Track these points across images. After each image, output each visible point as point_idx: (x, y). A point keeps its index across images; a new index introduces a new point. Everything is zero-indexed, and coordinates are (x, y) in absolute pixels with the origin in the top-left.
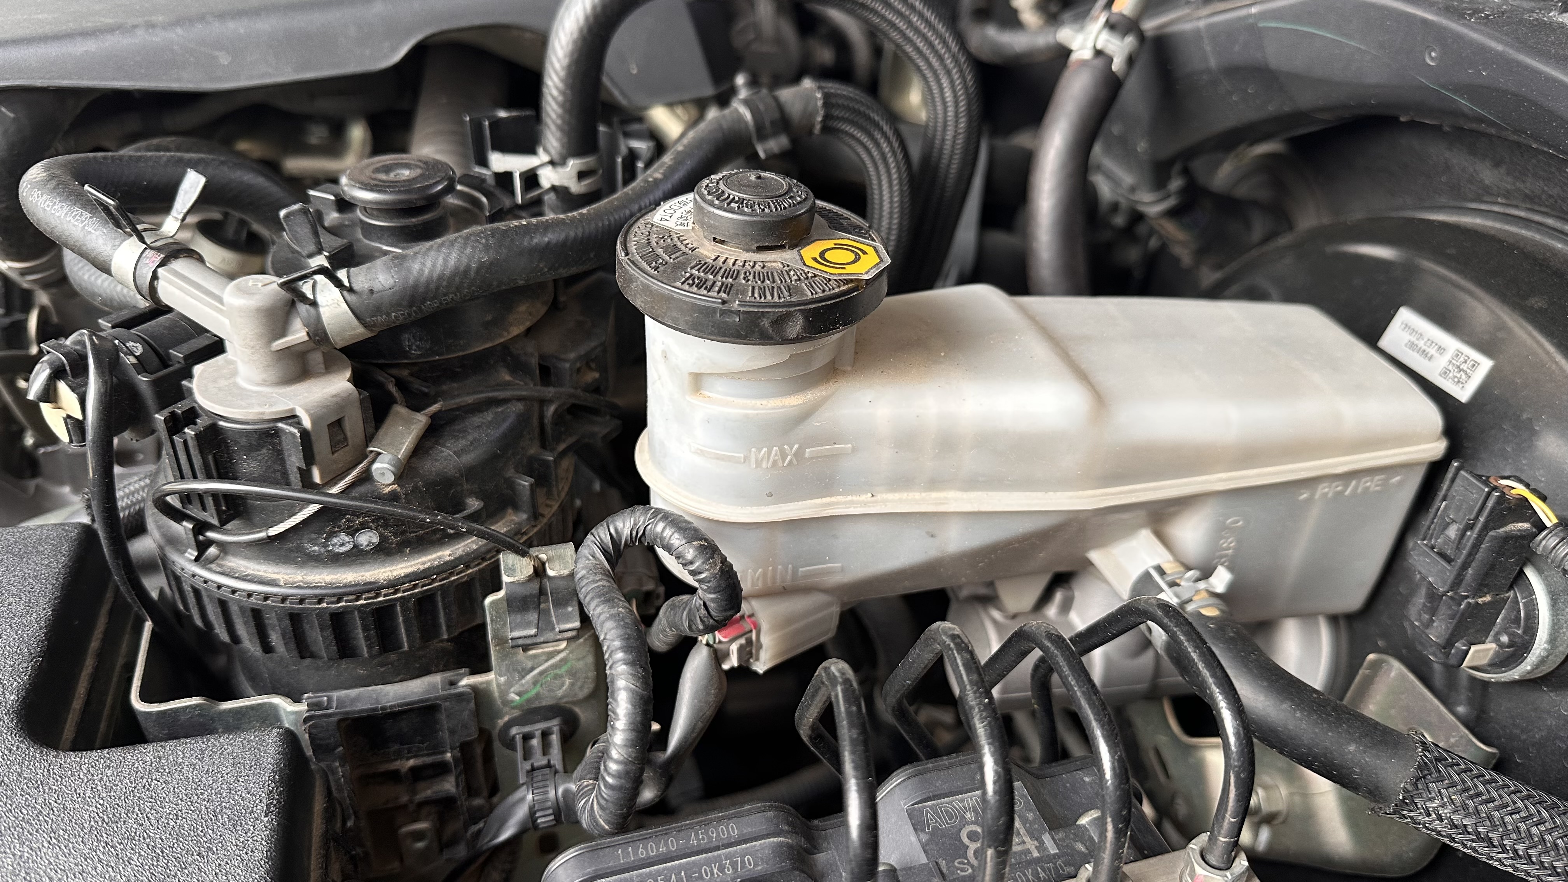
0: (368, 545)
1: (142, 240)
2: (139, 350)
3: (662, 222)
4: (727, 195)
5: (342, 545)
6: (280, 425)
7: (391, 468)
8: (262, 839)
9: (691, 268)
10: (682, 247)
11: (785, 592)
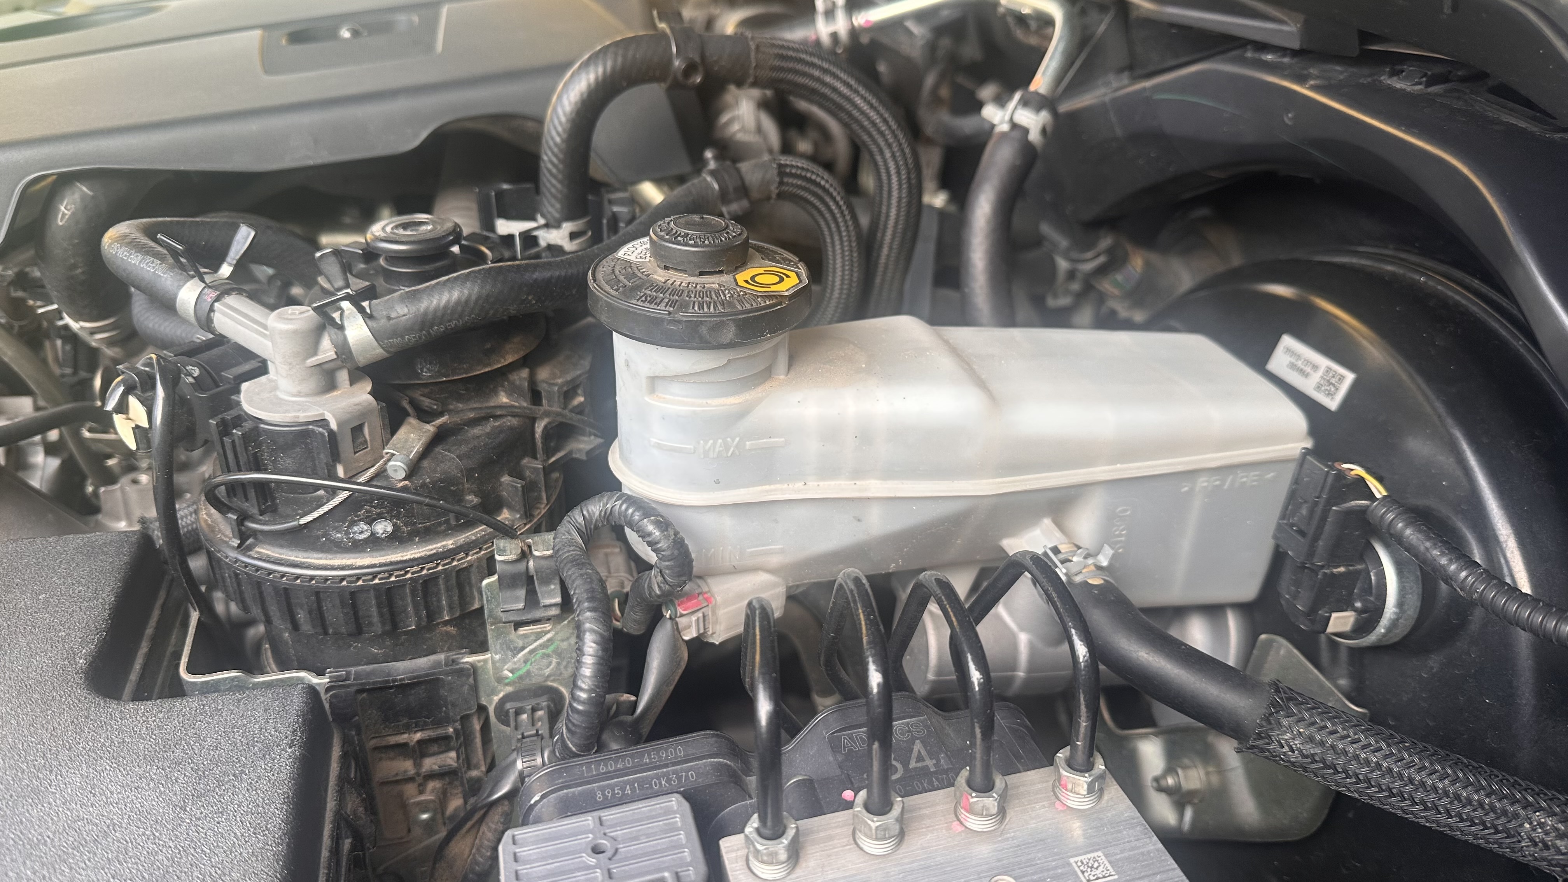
0: (383, 533)
1: (203, 280)
2: (196, 372)
3: (625, 257)
4: (674, 231)
5: (361, 533)
6: (311, 427)
7: (402, 465)
8: (286, 765)
9: (645, 289)
10: (640, 275)
11: (736, 571)
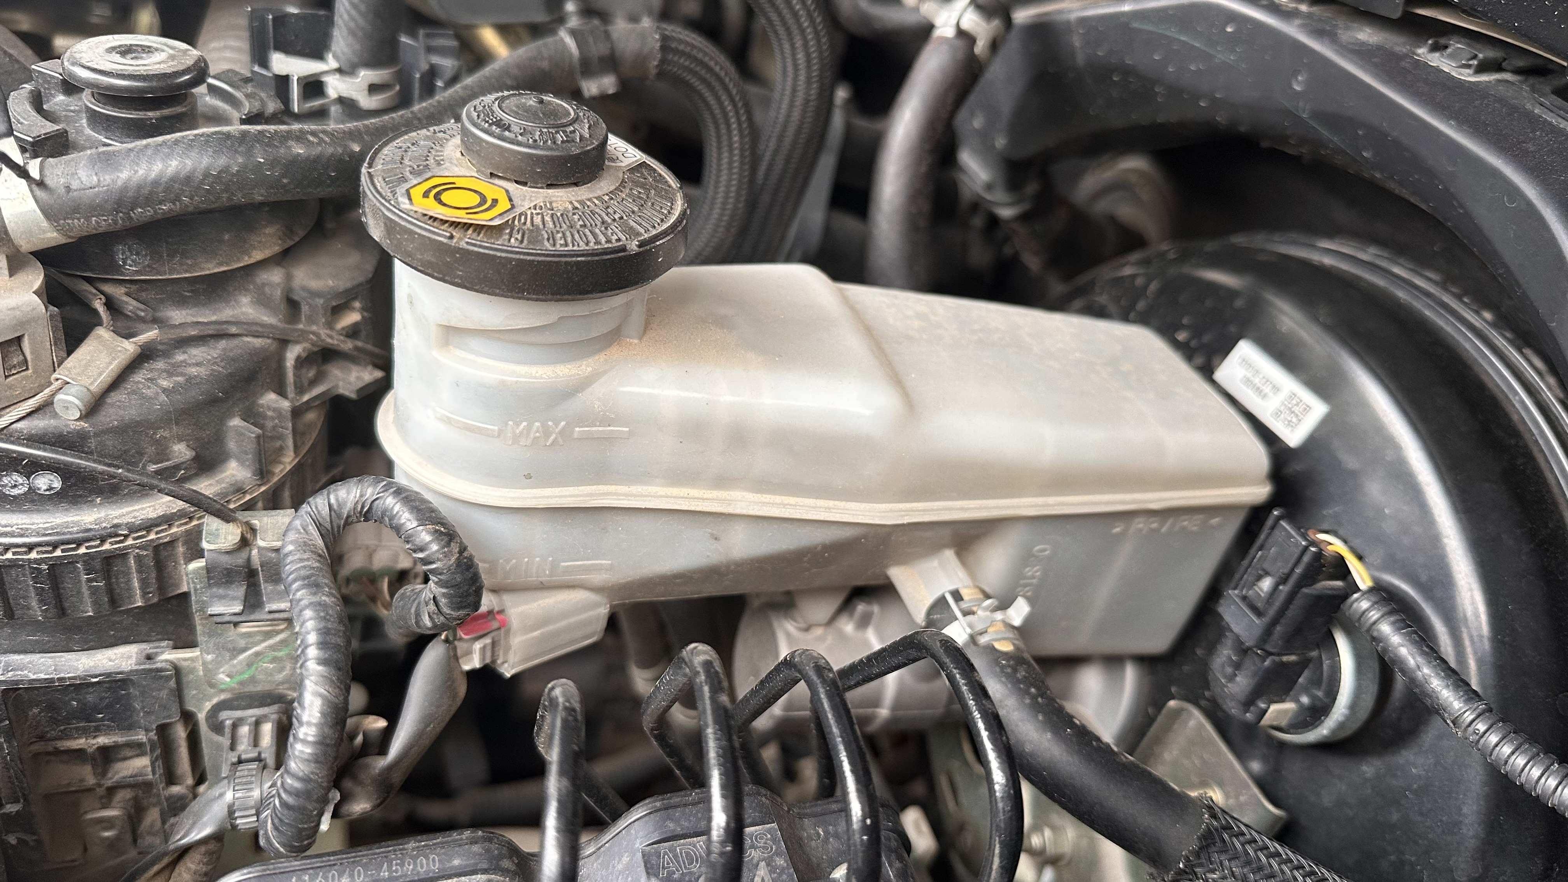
0: (47, 490)
5: (15, 486)
7: (78, 400)
11: (543, 587)
